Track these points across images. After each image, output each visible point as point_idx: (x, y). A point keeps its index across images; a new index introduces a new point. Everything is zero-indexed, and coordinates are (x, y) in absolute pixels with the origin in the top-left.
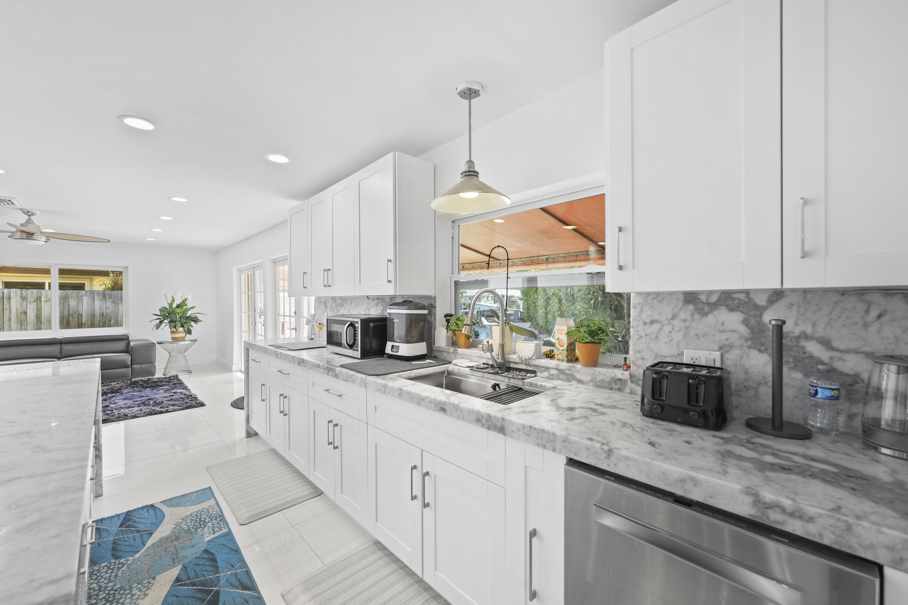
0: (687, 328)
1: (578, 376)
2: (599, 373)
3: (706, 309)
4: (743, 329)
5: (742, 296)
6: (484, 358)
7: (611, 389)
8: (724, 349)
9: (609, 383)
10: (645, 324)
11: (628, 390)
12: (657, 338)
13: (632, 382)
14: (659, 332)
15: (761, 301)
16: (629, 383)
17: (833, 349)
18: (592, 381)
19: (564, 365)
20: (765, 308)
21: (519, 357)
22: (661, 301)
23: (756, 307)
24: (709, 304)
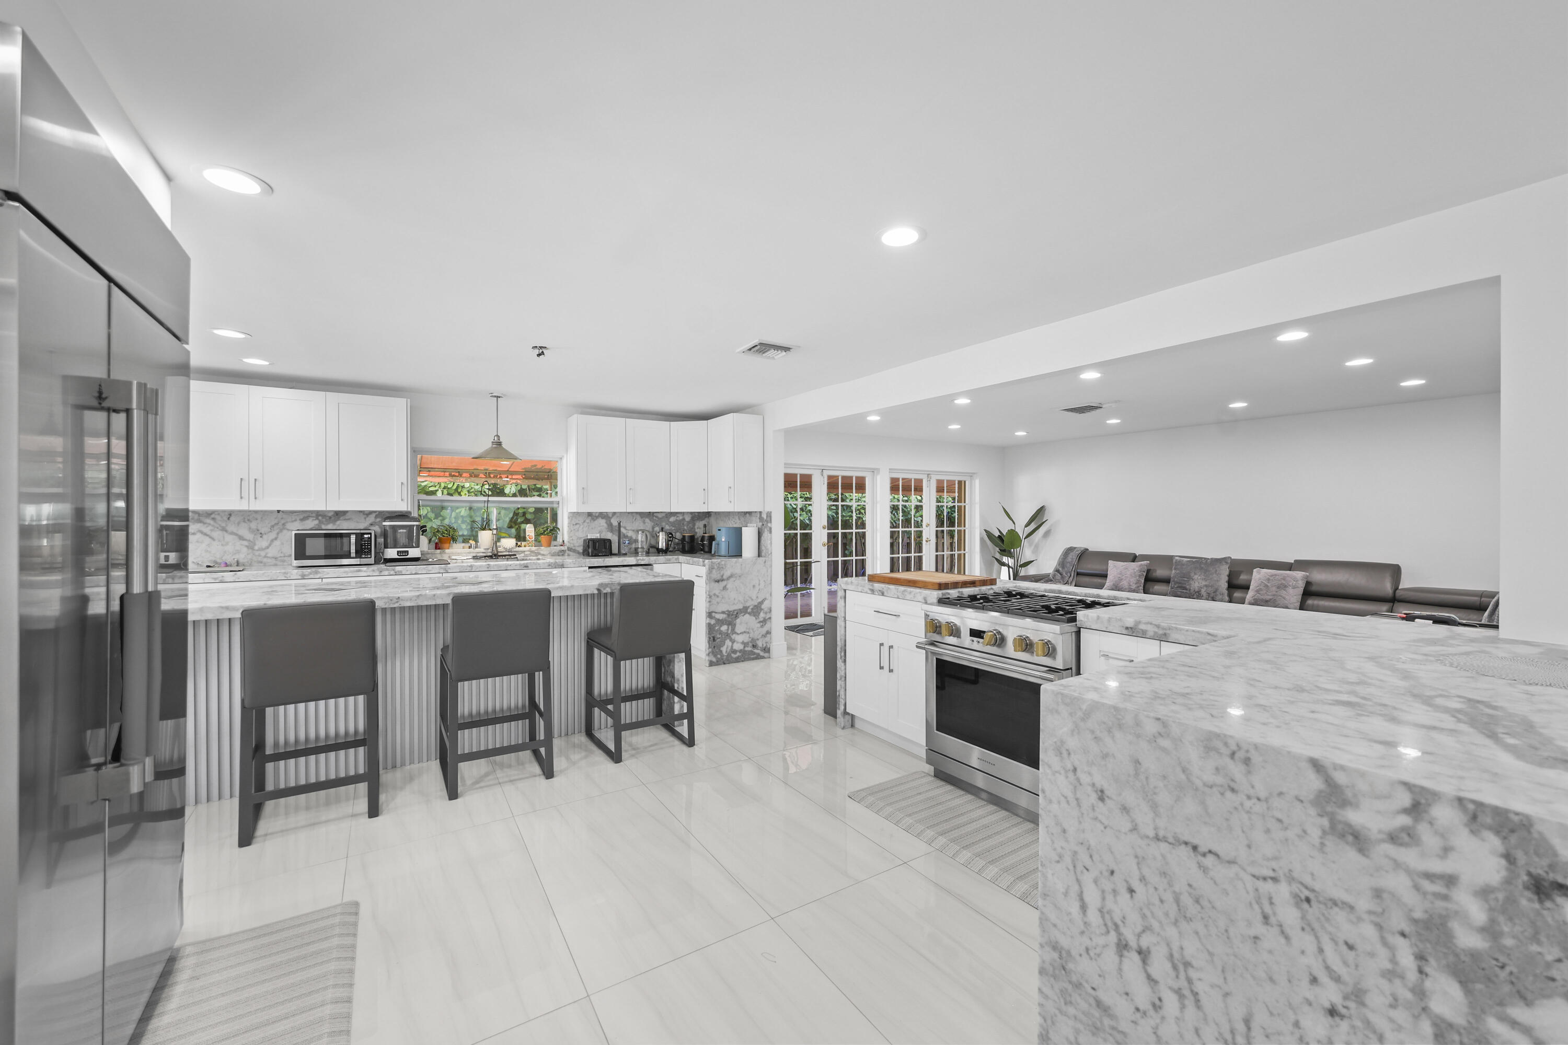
0: (589, 526)
1: (542, 552)
2: (553, 549)
3: (595, 518)
4: (605, 525)
5: (605, 514)
6: (473, 553)
7: (559, 555)
8: (600, 532)
9: (558, 553)
10: (573, 525)
11: (566, 554)
12: (578, 531)
13: (568, 550)
14: (579, 528)
15: (610, 516)
16: (567, 551)
17: (626, 530)
18: (549, 553)
19: (534, 548)
20: (612, 518)
21: (504, 548)
22: (579, 516)
23: (609, 517)
24: (596, 516)
